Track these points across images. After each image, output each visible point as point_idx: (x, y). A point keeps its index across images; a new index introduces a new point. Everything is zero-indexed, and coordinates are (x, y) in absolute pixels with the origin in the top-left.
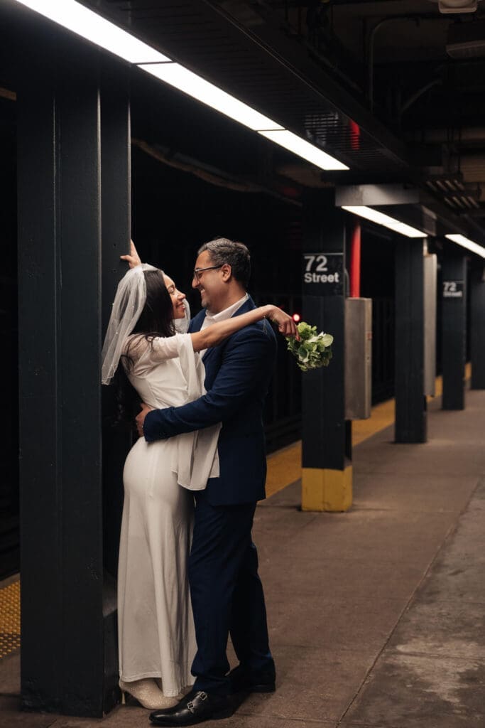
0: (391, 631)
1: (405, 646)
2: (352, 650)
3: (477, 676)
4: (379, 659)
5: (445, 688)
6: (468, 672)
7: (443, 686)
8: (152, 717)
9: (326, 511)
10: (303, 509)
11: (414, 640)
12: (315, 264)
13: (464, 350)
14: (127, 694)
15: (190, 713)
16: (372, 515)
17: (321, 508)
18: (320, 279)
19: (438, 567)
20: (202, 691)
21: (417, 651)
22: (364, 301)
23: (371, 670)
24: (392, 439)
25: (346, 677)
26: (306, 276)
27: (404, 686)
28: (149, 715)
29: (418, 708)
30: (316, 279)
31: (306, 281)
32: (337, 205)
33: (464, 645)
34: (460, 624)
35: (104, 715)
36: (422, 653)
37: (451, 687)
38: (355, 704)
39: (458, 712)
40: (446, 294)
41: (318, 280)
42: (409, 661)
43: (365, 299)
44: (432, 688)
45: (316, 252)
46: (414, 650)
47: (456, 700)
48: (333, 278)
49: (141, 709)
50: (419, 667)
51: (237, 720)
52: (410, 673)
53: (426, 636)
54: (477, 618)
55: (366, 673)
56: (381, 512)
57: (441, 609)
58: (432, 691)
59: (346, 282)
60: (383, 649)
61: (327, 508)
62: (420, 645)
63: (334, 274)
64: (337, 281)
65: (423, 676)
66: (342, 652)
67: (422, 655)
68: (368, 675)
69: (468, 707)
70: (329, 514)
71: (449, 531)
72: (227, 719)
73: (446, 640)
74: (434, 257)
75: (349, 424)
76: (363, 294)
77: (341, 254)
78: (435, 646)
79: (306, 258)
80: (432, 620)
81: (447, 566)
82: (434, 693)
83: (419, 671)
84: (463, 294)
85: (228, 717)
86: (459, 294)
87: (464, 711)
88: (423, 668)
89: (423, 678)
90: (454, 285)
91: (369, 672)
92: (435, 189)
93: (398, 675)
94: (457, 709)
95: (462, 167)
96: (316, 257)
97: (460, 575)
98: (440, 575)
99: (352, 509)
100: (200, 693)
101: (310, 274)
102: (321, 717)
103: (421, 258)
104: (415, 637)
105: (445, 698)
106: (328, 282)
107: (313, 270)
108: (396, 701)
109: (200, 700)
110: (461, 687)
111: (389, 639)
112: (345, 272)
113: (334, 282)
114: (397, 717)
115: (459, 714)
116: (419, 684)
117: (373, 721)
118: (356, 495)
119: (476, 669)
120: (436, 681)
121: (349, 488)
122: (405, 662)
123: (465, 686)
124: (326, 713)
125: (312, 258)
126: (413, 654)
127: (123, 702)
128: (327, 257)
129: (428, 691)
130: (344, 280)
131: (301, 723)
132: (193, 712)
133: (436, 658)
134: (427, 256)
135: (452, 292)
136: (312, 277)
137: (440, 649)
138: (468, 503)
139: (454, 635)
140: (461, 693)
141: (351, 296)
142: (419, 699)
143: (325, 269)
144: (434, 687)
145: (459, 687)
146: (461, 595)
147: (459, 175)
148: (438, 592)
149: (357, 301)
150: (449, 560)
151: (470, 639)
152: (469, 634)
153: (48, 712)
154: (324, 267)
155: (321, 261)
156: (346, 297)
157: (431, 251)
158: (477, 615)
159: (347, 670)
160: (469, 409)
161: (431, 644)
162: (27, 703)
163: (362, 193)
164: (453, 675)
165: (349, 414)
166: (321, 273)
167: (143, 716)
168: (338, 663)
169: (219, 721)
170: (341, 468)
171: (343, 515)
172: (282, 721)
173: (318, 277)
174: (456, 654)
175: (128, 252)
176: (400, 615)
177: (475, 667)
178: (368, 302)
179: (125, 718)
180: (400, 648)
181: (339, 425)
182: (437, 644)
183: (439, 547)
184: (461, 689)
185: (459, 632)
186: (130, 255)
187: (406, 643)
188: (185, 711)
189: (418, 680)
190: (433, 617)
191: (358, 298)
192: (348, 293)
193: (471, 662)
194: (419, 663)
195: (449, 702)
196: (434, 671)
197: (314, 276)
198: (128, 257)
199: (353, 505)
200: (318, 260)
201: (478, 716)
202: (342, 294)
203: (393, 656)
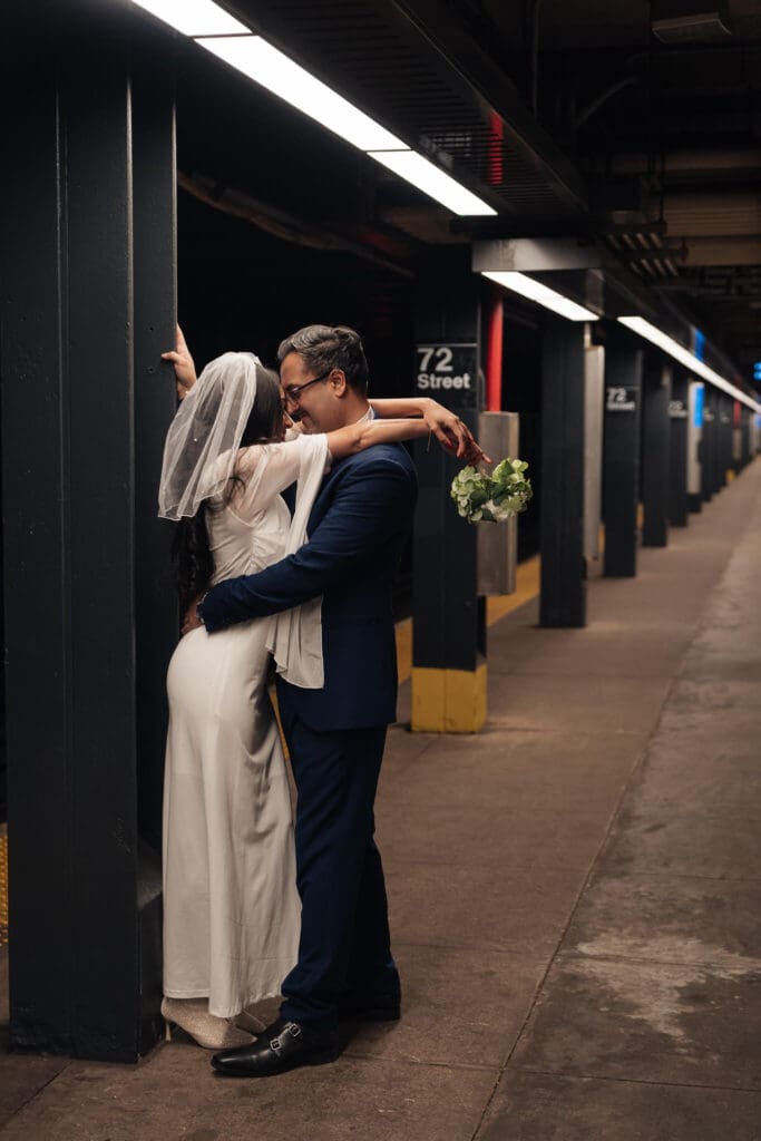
0: (567, 921)
1: (589, 944)
2: (509, 951)
3: (705, 993)
4: (554, 966)
5: (660, 1012)
6: (691, 986)
7: (655, 1008)
8: (215, 1062)
9: (449, 733)
10: (414, 728)
11: (603, 935)
12: (434, 361)
13: (637, 489)
14: (173, 1025)
15: (273, 1056)
16: (517, 738)
17: (441, 727)
18: (441, 383)
19: (625, 819)
20: (293, 1022)
21: (611, 952)
22: (507, 417)
23: (543, 983)
24: (536, 620)
25: (506, 995)
26: (420, 378)
27: (596, 1009)
28: (210, 1059)
29: (621, 1045)
30: (435, 383)
31: (421, 386)
32: (475, 269)
33: (680, 943)
34: (670, 910)
35: (140, 1059)
36: (618, 956)
37: (667, 1010)
38: (525, 1040)
39: (683, 1051)
40: (612, 406)
41: (438, 385)
42: (599, 968)
43: (511, 415)
44: (640, 1013)
45: (436, 341)
46: (603, 951)
47: (677, 1032)
48: (462, 382)
49: (197, 1049)
50: (616, 978)
51: (347, 1067)
52: (603, 987)
53: (620, 929)
54: (694, 900)
55: (536, 989)
56: (530, 734)
57: (639, 886)
58: (639, 1017)
59: (481, 388)
60: (557, 951)
61: (449, 727)
62: (611, 943)
63: (462, 376)
64: (467, 386)
65: (624, 993)
66: (495, 954)
67: (617, 959)
68: (539, 992)
69: (698, 1044)
70: (452, 737)
71: (635, 764)
72: (330, 1065)
73: (652, 936)
74: (601, 351)
75: (482, 601)
76: (505, 407)
77: (474, 345)
78: (635, 945)
79: (421, 350)
80: (628, 904)
81: (638, 818)
82: (643, 1021)
83: (616, 985)
84: (636, 405)
85: (332, 1061)
86: (630, 406)
87: (692, 1050)
88: (621, 981)
89: (625, 997)
90: (622, 393)
91: (540, 987)
92: (617, 246)
93: (585, 991)
94: (683, 1047)
95: (665, 212)
96: (436, 349)
97: (661, 832)
98: (630, 832)
99: (486, 729)
100: (290, 1026)
101: (426, 376)
102: (474, 1060)
103: (581, 352)
104: (606, 931)
105: (661, 1028)
106: (453, 388)
107: (431, 369)
108: (586, 1033)
109: (289, 1036)
110: (684, 1011)
111: (564, 934)
112: (480, 372)
113: (463, 389)
114: (589, 1061)
115: (686, 1055)
116: (619, 1007)
117: (555, 1067)
118: (491, 708)
119: (703, 981)
120: (646, 1000)
121: (483, 698)
122: (593, 970)
123: (690, 1009)
124: (482, 1054)
125: (430, 352)
126: (605, 958)
127: (168, 1037)
128: (452, 349)
129: (633, 1017)
130: (478, 385)
131: (446, 1070)
132: (279, 1054)
133: (639, 963)
134: (589, 349)
135: (619, 402)
136: (429, 380)
137: (644, 949)
138: (659, 720)
139: (662, 927)
140: (685, 1021)
141: (488, 409)
142: (622, 1031)
143: (450, 369)
144: (641, 1010)
145: (681, 1010)
146: (666, 864)
147: (661, 226)
148: (631, 859)
149: (496, 416)
150: (640, 810)
151: (689, 934)
152: (685, 926)
153: (53, 1053)
154: (448, 364)
155: (444, 356)
156: (481, 410)
157: (596, 342)
158: (693, 896)
159: (506, 983)
160: (642, 575)
161: (630, 942)
162: (20, 1040)
163: (513, 251)
164: (668, 992)
165: (484, 586)
166: (443, 374)
167: (200, 1060)
168: (492, 973)
169: (318, 1068)
170: (471, 667)
171: (473, 738)
172: (416, 1068)
173: (439, 380)
174: (668, 958)
175: (173, 347)
176: (578, 896)
177: (700, 977)
178: (513, 419)
179: (174, 1063)
180: (584, 948)
181: (468, 604)
182: (639, 941)
183: (624, 788)
184: (684, 1014)
185: (669, 922)
186: (176, 351)
187: (591, 941)
188: (266, 1052)
189: (616, 999)
190: (628, 898)
191: (498, 413)
192: (484, 405)
193: (693, 970)
194: (615, 972)
195: (667, 1035)
196: (638, 985)
197: (433, 378)
198: (173, 355)
199: (488, 723)
200: (439, 354)
201: (715, 1058)
202: (474, 405)
203: (574, 961)
